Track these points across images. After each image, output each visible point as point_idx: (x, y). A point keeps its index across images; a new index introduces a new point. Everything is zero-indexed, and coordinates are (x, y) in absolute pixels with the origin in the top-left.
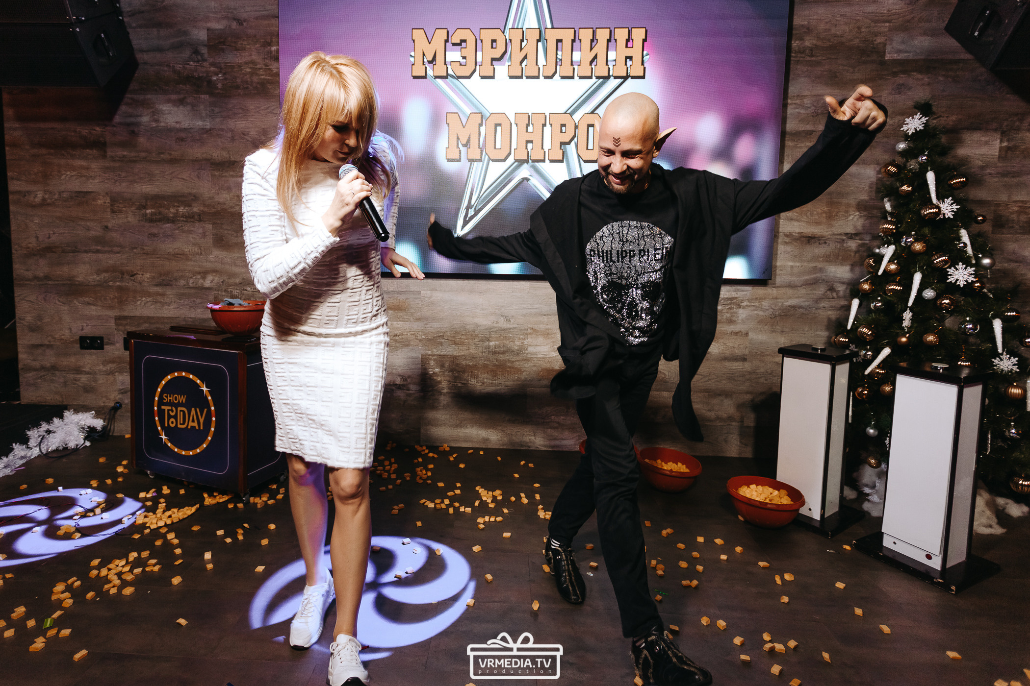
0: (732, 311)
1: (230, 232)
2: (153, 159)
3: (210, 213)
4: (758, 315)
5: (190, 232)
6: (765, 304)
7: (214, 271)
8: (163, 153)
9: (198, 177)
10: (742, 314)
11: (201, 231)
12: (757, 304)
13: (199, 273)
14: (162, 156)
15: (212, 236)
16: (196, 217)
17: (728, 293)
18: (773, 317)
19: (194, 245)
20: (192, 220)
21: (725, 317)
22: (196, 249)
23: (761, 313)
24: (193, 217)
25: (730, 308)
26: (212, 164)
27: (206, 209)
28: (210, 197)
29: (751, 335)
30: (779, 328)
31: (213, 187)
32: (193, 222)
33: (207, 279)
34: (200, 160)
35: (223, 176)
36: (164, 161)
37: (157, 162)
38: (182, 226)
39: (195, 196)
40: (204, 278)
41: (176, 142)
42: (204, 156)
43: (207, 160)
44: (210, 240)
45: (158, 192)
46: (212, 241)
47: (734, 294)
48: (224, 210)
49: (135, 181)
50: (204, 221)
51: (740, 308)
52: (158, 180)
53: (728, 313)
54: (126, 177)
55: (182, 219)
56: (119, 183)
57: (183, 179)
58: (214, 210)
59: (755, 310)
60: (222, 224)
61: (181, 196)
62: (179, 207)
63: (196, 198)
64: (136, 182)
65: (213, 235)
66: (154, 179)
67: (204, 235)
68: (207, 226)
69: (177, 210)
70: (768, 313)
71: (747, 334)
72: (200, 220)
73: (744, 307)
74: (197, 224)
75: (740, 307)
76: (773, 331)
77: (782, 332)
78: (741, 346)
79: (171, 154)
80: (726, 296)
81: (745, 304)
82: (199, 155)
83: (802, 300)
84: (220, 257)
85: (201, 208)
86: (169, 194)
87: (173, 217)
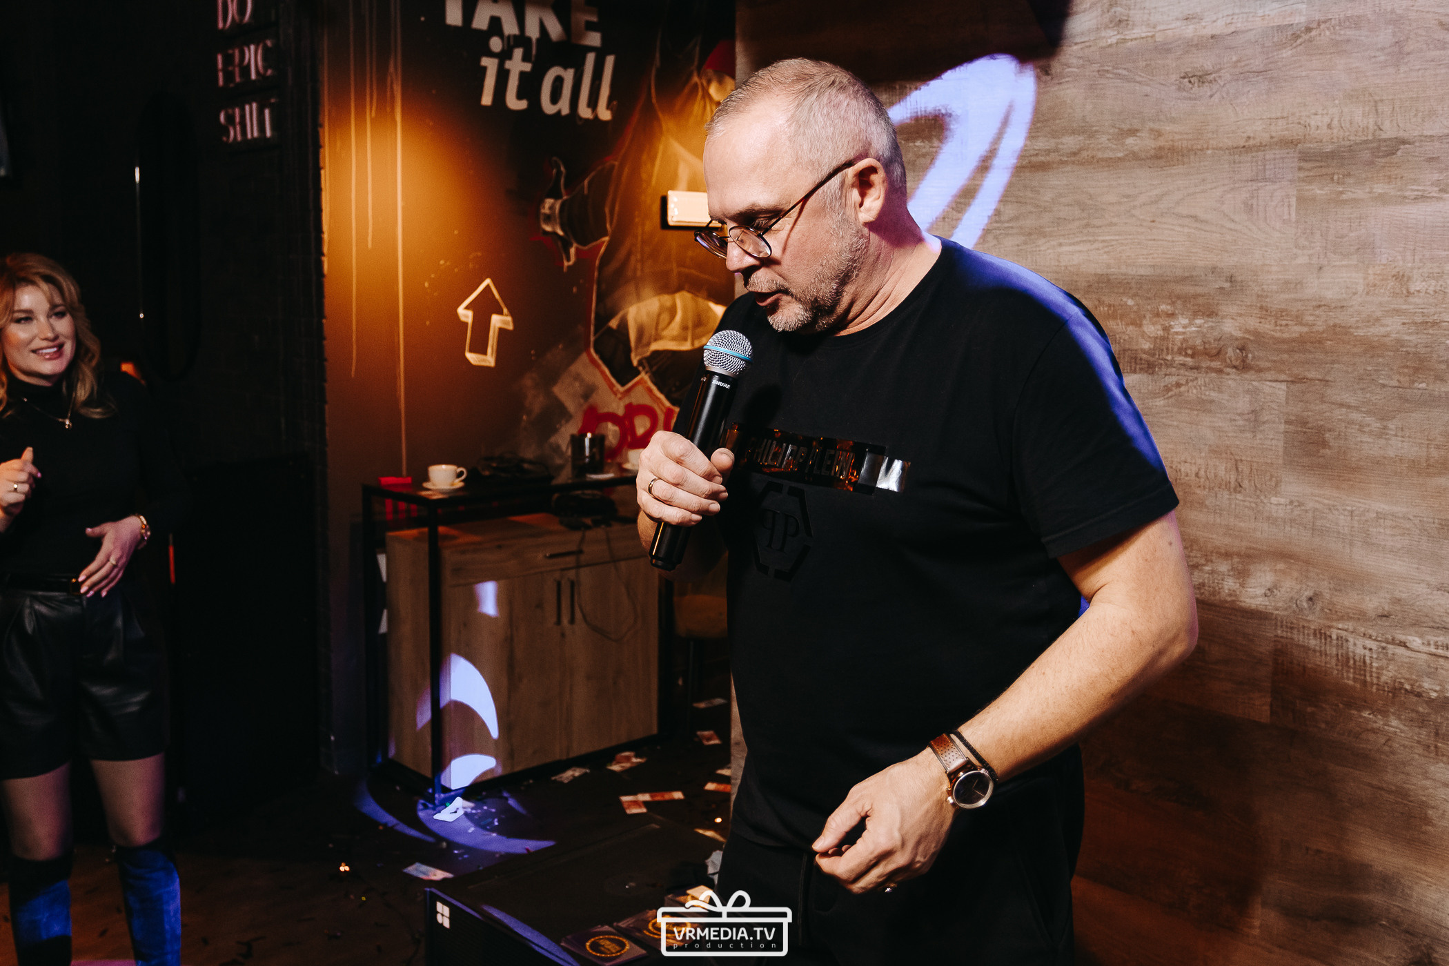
1: (1355, 416)
2: (1100, 155)
3: (1284, 341)
5: (1204, 406)
7: (1283, 555)
8: (1133, 132)
9: (1249, 208)
11: (1243, 404)
13: (1227, 555)
14: (1130, 141)
15: (1282, 427)
16: (1230, 352)
19: (1216, 452)
20: (1216, 364)
22: (1222, 469)
24: (1219, 354)
26: (1305, 157)
27: (1267, 327)
28: (1287, 282)
31: (1302, 242)
32: (1220, 371)
33: (1251, 581)
34: (1261, 147)
35: (1345, 202)
36: (1135, 157)
37: (1111, 164)
38: (1178, 385)
39: (1231, 279)
40: (1242, 574)
41: (1179, 89)
42: (1279, 130)
43: (1287, 143)
44: (1273, 438)
45: (1108, 266)
46: (1281, 444)
48: (1339, 332)
49: (1040, 232)
50: (1260, 370)
52: (1111, 224)
54: (1016, 218)
55: (1180, 359)
56: (996, 237)
57: (1195, 218)
58: (1296, 330)
60: (1326, 382)
61: (1184, 280)
62: (1172, 315)
63: (1234, 284)
64: (1043, 235)
65: (1288, 422)
66: (1097, 222)
67: (1255, 419)
68: (1267, 387)
69: (1166, 329)
72: (1244, 367)
74: (1232, 380)
79: (1158, 134)
82: (1258, 130)
84: (1310, 505)
85: (1252, 323)
86: (1142, 271)
87: (1151, 353)
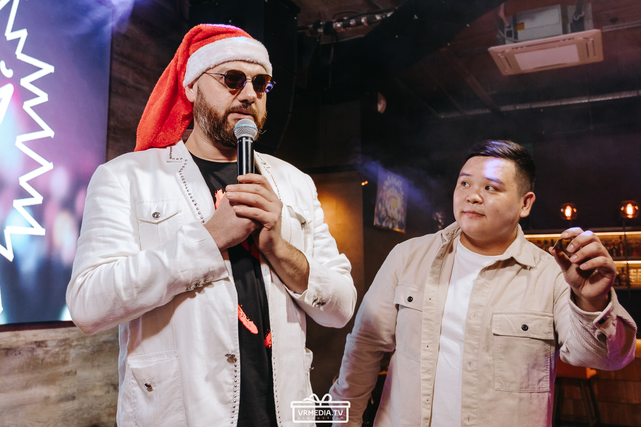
0: (65, 352)
4: (83, 352)
6: (88, 341)
10: (73, 353)
12: (82, 343)
17: (63, 335)
18: (93, 353)
21: (60, 359)
23: (85, 351)
25: (65, 349)
29: (79, 373)
30: (96, 363)
47: (67, 335)
51: (71, 348)
53: (62, 354)
59: (81, 348)
70: (90, 349)
71: (76, 373)
73: (74, 347)
75: (71, 346)
76: (93, 367)
77: (99, 366)
78: (72, 385)
80: (62, 338)
81: (74, 344)
83: (111, 335)
